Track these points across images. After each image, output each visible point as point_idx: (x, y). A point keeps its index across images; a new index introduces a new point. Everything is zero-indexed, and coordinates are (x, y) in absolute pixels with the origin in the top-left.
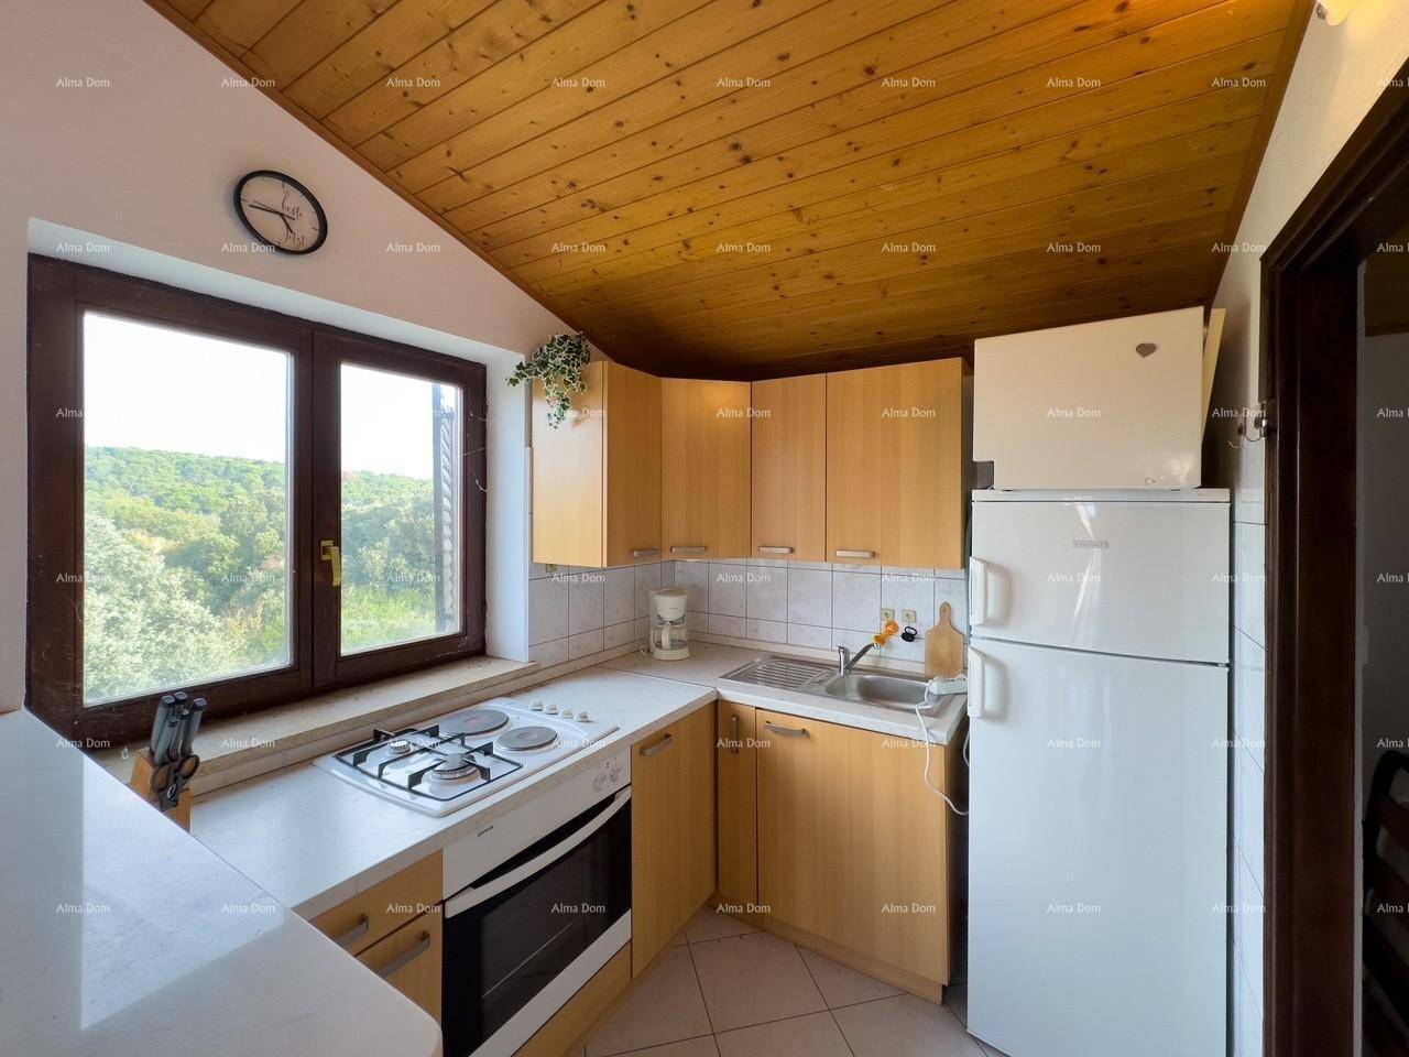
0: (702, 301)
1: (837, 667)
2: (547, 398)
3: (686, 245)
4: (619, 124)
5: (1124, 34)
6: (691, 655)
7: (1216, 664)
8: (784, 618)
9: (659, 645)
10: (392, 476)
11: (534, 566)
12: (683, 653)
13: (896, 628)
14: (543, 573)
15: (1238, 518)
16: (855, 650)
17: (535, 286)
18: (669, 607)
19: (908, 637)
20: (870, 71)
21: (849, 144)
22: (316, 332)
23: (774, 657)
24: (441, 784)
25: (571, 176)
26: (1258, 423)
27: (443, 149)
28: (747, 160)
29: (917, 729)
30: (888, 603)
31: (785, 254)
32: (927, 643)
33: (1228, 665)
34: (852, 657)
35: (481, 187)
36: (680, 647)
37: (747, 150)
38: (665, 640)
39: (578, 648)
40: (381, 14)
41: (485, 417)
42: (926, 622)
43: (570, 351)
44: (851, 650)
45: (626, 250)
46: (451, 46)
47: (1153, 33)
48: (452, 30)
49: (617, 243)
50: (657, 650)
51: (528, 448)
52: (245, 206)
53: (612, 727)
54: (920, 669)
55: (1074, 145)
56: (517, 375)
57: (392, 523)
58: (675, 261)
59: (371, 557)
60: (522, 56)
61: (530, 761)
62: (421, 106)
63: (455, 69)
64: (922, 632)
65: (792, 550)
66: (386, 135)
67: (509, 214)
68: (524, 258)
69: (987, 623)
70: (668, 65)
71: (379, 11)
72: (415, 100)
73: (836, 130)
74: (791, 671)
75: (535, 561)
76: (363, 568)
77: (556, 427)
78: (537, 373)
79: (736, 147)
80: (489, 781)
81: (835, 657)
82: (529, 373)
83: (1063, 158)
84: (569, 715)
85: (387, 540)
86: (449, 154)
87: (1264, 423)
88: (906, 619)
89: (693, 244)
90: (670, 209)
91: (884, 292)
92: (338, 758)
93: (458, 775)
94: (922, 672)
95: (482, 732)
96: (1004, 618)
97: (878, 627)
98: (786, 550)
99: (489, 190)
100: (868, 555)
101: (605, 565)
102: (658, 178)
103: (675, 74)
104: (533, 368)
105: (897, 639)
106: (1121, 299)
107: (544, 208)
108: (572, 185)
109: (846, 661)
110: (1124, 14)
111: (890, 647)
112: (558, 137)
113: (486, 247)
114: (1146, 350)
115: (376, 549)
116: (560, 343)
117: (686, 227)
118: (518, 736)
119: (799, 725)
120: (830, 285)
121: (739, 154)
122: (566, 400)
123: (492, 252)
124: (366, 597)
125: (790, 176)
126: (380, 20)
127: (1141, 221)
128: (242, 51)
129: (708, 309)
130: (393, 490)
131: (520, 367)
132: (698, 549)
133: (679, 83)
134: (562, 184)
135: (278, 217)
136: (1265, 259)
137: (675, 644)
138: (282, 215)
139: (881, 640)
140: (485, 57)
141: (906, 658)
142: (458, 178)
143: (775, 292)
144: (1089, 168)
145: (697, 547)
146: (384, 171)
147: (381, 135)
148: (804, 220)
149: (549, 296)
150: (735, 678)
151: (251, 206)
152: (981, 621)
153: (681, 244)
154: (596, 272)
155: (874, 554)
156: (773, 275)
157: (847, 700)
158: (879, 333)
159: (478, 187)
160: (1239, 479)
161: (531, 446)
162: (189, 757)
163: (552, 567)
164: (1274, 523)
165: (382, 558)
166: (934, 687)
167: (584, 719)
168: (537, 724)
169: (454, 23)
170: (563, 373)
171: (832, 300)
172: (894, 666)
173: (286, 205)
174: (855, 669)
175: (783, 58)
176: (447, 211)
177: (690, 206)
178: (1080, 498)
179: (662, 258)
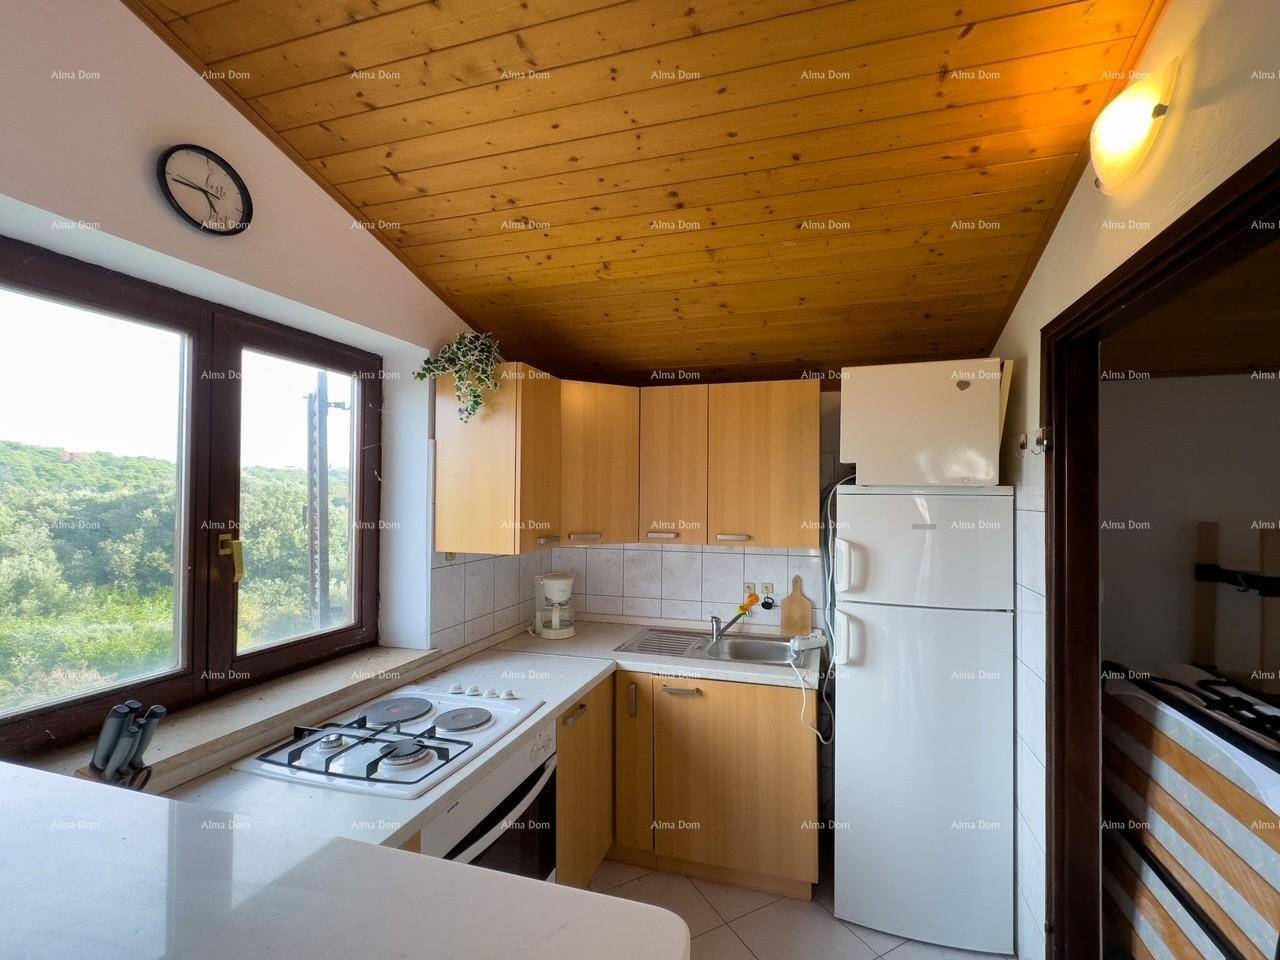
0: (606, 315)
1: (709, 635)
2: (458, 393)
3: (606, 266)
4: (574, 159)
5: (971, 166)
6: (577, 634)
7: (1005, 611)
8: (657, 594)
9: (548, 625)
10: (139, 458)
11: (435, 554)
12: (569, 632)
13: (757, 599)
14: (446, 563)
15: (1018, 506)
16: (726, 619)
17: (443, 287)
18: (557, 590)
19: (767, 605)
20: (796, 157)
21: (767, 207)
22: (217, 314)
23: (652, 630)
24: (397, 770)
25: (513, 194)
26: (1039, 442)
27: (386, 149)
28: (680, 206)
29: (794, 678)
30: (749, 578)
31: (693, 284)
32: (783, 609)
33: (1012, 611)
34: (723, 626)
35: (413, 189)
36: (567, 626)
37: (681, 199)
38: (556, 620)
39: (473, 633)
40: (357, 21)
41: (381, 408)
42: (781, 592)
43: (482, 351)
44: (722, 620)
45: (547, 264)
46: (425, 63)
47: (992, 169)
48: (432, 51)
49: (540, 257)
50: (545, 630)
51: (432, 440)
52: (169, 178)
53: (538, 702)
54: (777, 632)
55: (926, 234)
56: (424, 369)
57: (148, 513)
58: (594, 279)
59: (118, 552)
60: (497, 87)
61: (478, 738)
62: (373, 108)
63: (424, 84)
64: (778, 601)
65: (678, 535)
66: (321, 126)
67: (436, 217)
68: (439, 258)
69: (852, 589)
70: (633, 121)
71: (357, 18)
72: (369, 101)
73: (759, 195)
74: (669, 641)
75: (438, 549)
76: (106, 563)
77: (466, 422)
78: (444, 369)
79: (674, 194)
80: (448, 761)
81: (707, 626)
82: (436, 368)
83: (917, 242)
84: (493, 695)
85: (140, 532)
86: (389, 155)
87: (1045, 442)
88: (765, 590)
89: (613, 267)
90: (599, 235)
91: (765, 322)
92: (261, 760)
93: (410, 760)
94: (779, 633)
95: (413, 719)
96: (861, 585)
97: (742, 598)
98: (672, 535)
99: (422, 192)
100: (744, 538)
101: (518, 552)
102: (596, 209)
103: (638, 130)
104: (440, 363)
105: (758, 608)
106: (934, 343)
107: (475, 217)
108: (512, 201)
109: (718, 628)
110: (976, 154)
111: (752, 614)
112: (511, 160)
113: (398, 244)
114: (963, 385)
115: (125, 542)
116: (471, 342)
117: (608, 252)
118: (453, 718)
119: (692, 685)
120: (724, 312)
121: (675, 201)
122: (479, 396)
123: (405, 250)
124: (109, 597)
125: (713, 224)
126: (356, 25)
127: (957, 291)
128: (172, 17)
129: (610, 321)
130: (140, 475)
131: (427, 362)
132: (594, 536)
133: (638, 137)
134: (501, 199)
135: (200, 193)
136: (1044, 331)
137: (564, 624)
138: (205, 192)
139: (745, 609)
140: (459, 80)
141: (766, 623)
142: (391, 177)
143: (675, 313)
144: (932, 251)
145: (592, 534)
146: (305, 159)
147: (317, 125)
148: (716, 259)
149: (455, 296)
150: (625, 650)
151: (174, 180)
152: (845, 588)
153: (601, 265)
154: (509, 279)
155: (750, 537)
156: (677, 299)
157: (721, 660)
158: (753, 354)
159: (410, 189)
160: (1021, 481)
161: (434, 438)
162: (142, 770)
163: (450, 556)
164: (1051, 509)
165: (133, 552)
166: (794, 645)
167: (511, 697)
168: (462, 706)
169: (437, 45)
170: (477, 370)
171: (721, 325)
172: (755, 630)
173: (210, 183)
174: (725, 635)
175: (732, 135)
176: (366, 205)
177: (619, 235)
178: (916, 492)
179: (580, 275)
